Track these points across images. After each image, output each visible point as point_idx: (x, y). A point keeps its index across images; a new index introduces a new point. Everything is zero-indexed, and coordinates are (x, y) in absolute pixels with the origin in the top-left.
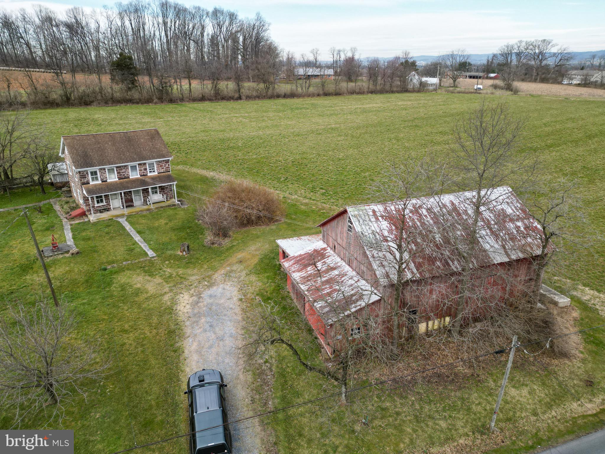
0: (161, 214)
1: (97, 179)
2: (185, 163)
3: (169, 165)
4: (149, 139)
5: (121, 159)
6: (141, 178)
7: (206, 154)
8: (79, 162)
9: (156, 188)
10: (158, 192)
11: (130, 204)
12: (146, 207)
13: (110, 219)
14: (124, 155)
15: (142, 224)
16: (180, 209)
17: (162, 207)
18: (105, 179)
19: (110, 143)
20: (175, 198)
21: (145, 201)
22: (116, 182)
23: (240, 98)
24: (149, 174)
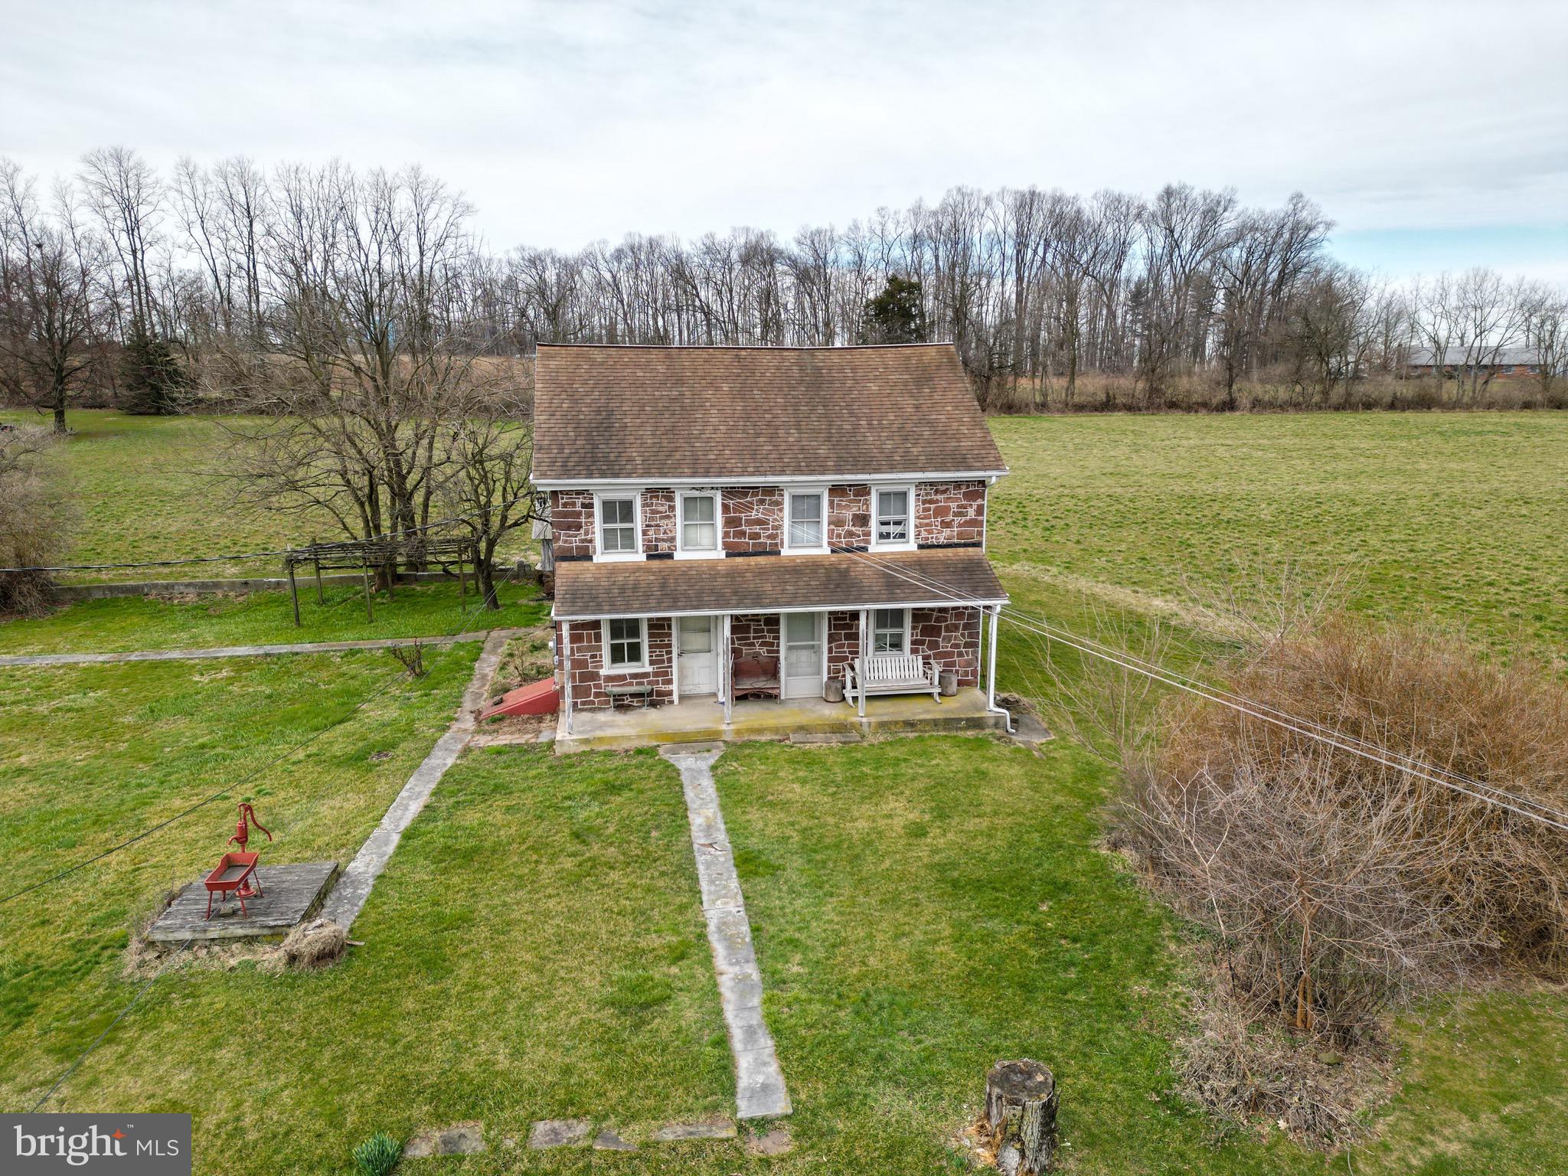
0: (897, 762)
1: (628, 536)
2: (1041, 557)
3: (980, 511)
4: (906, 383)
5: (754, 456)
6: (834, 558)
7: (1130, 534)
8: (561, 449)
9: (897, 617)
10: (907, 645)
11: (760, 683)
12: (832, 713)
13: (640, 752)
14: (773, 437)
15: (785, 805)
16: (1006, 751)
17: (910, 724)
18: (663, 547)
19: (725, 387)
20: (984, 688)
21: (836, 679)
22: (712, 565)
23: (1229, 406)
24: (876, 547)
